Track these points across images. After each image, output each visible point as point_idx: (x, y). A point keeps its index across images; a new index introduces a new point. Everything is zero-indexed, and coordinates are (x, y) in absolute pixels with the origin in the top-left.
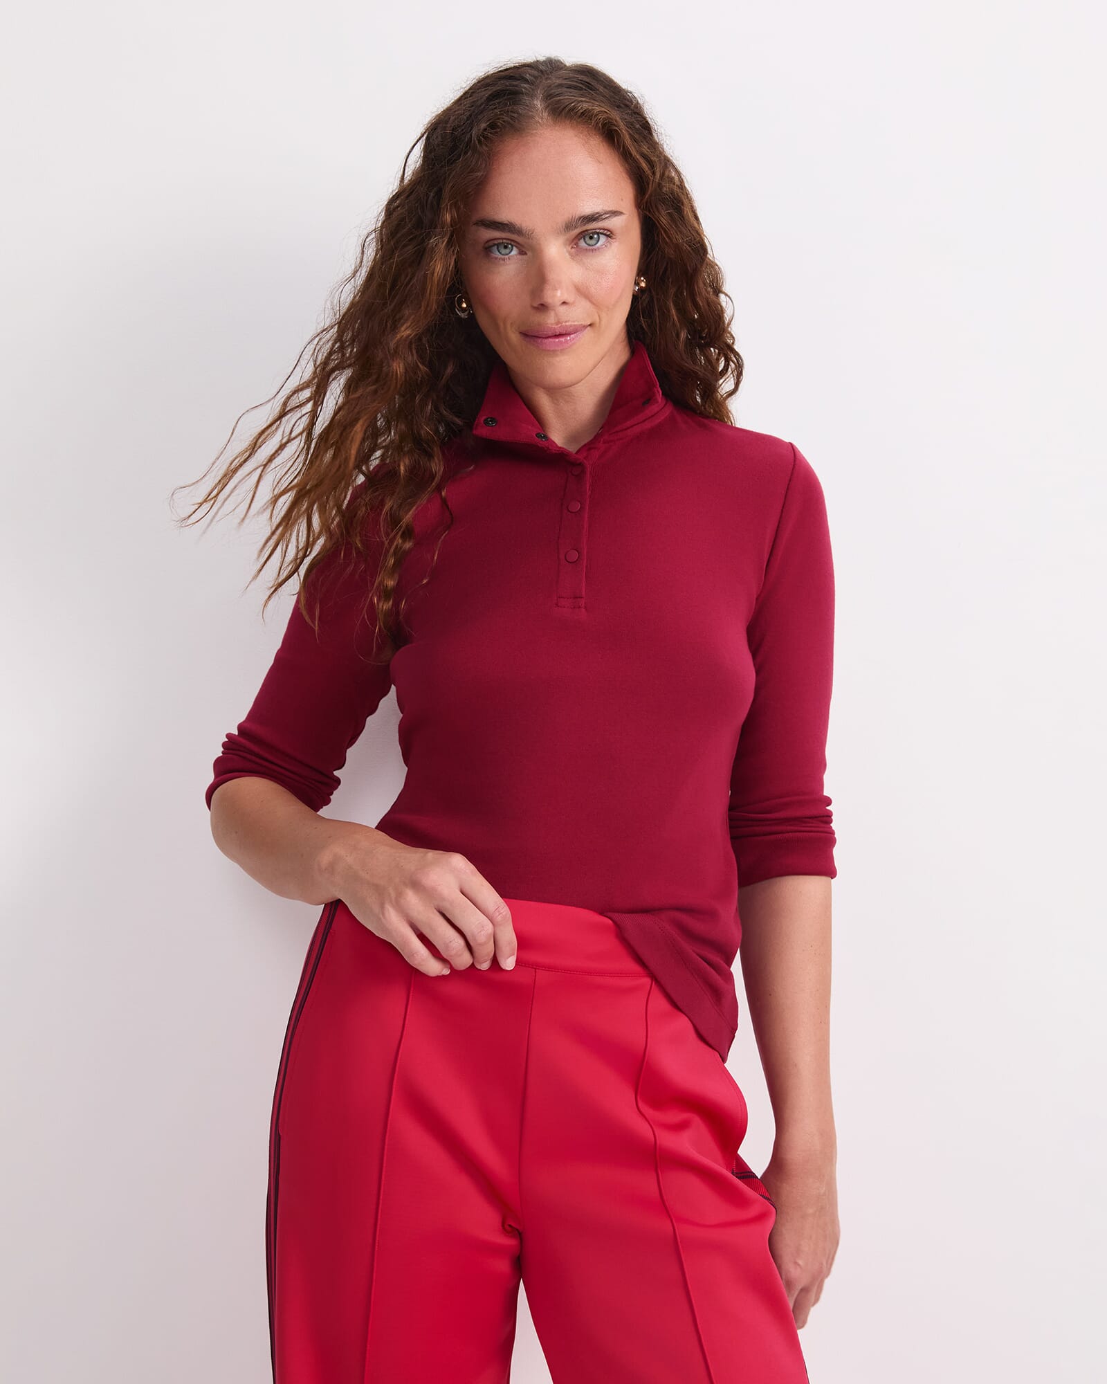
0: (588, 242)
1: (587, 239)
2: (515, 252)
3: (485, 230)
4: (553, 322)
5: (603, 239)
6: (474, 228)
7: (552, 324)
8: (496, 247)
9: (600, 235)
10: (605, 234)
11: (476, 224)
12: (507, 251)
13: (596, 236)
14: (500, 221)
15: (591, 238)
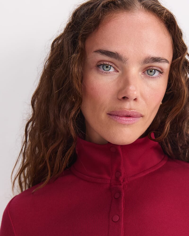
0: (149, 74)
1: (149, 72)
2: (112, 70)
3: (100, 55)
4: (128, 108)
5: (157, 73)
6: (94, 54)
7: (127, 109)
8: (102, 66)
9: (156, 71)
10: (158, 71)
11: (96, 51)
12: (108, 69)
13: (153, 71)
14: (111, 51)
15: (151, 71)
